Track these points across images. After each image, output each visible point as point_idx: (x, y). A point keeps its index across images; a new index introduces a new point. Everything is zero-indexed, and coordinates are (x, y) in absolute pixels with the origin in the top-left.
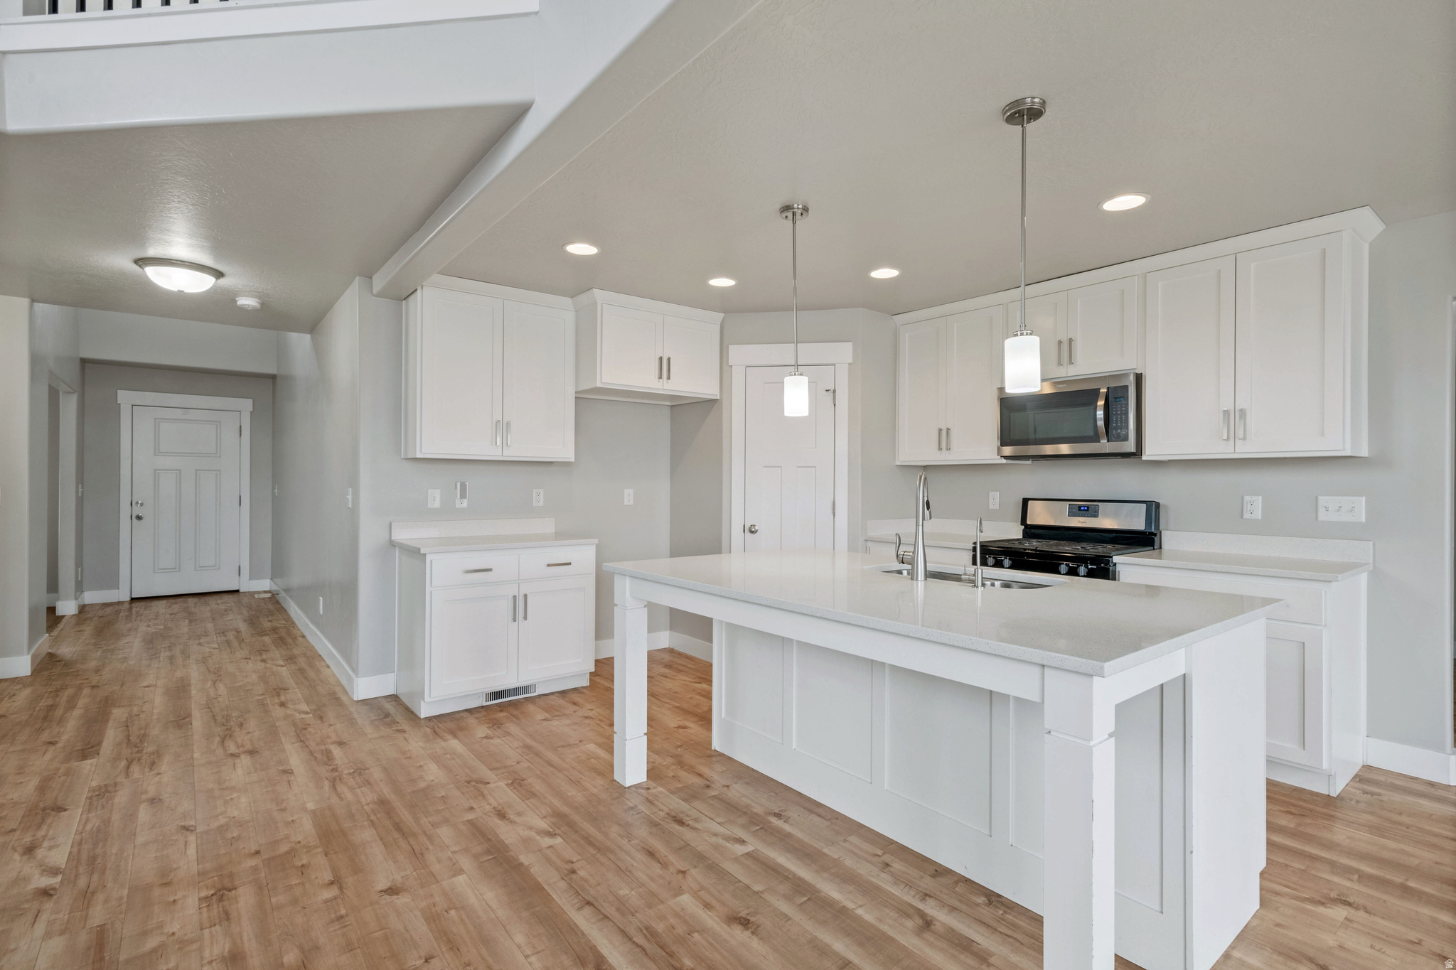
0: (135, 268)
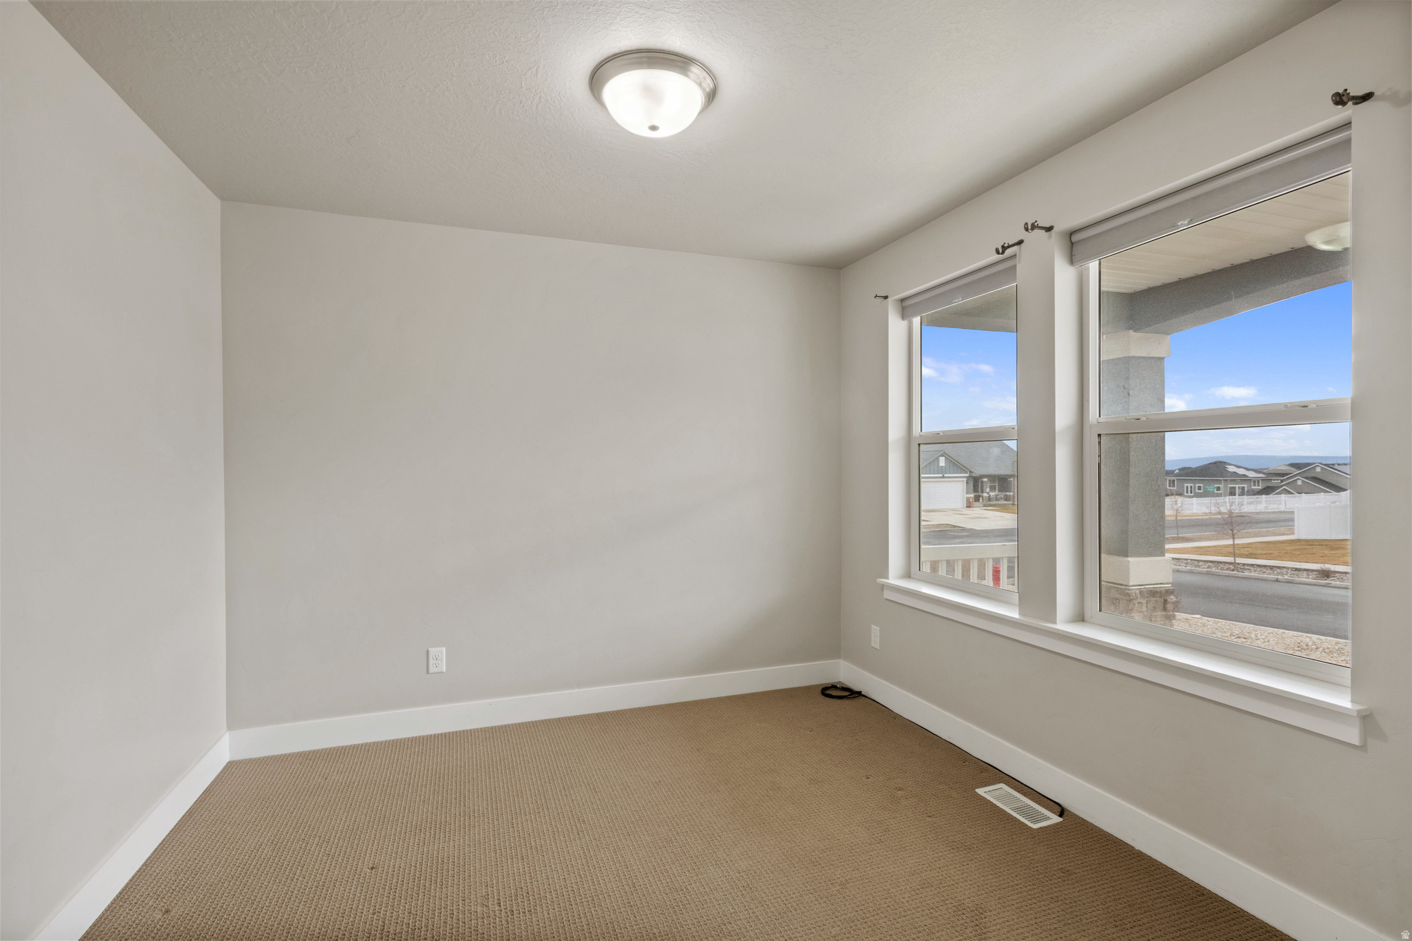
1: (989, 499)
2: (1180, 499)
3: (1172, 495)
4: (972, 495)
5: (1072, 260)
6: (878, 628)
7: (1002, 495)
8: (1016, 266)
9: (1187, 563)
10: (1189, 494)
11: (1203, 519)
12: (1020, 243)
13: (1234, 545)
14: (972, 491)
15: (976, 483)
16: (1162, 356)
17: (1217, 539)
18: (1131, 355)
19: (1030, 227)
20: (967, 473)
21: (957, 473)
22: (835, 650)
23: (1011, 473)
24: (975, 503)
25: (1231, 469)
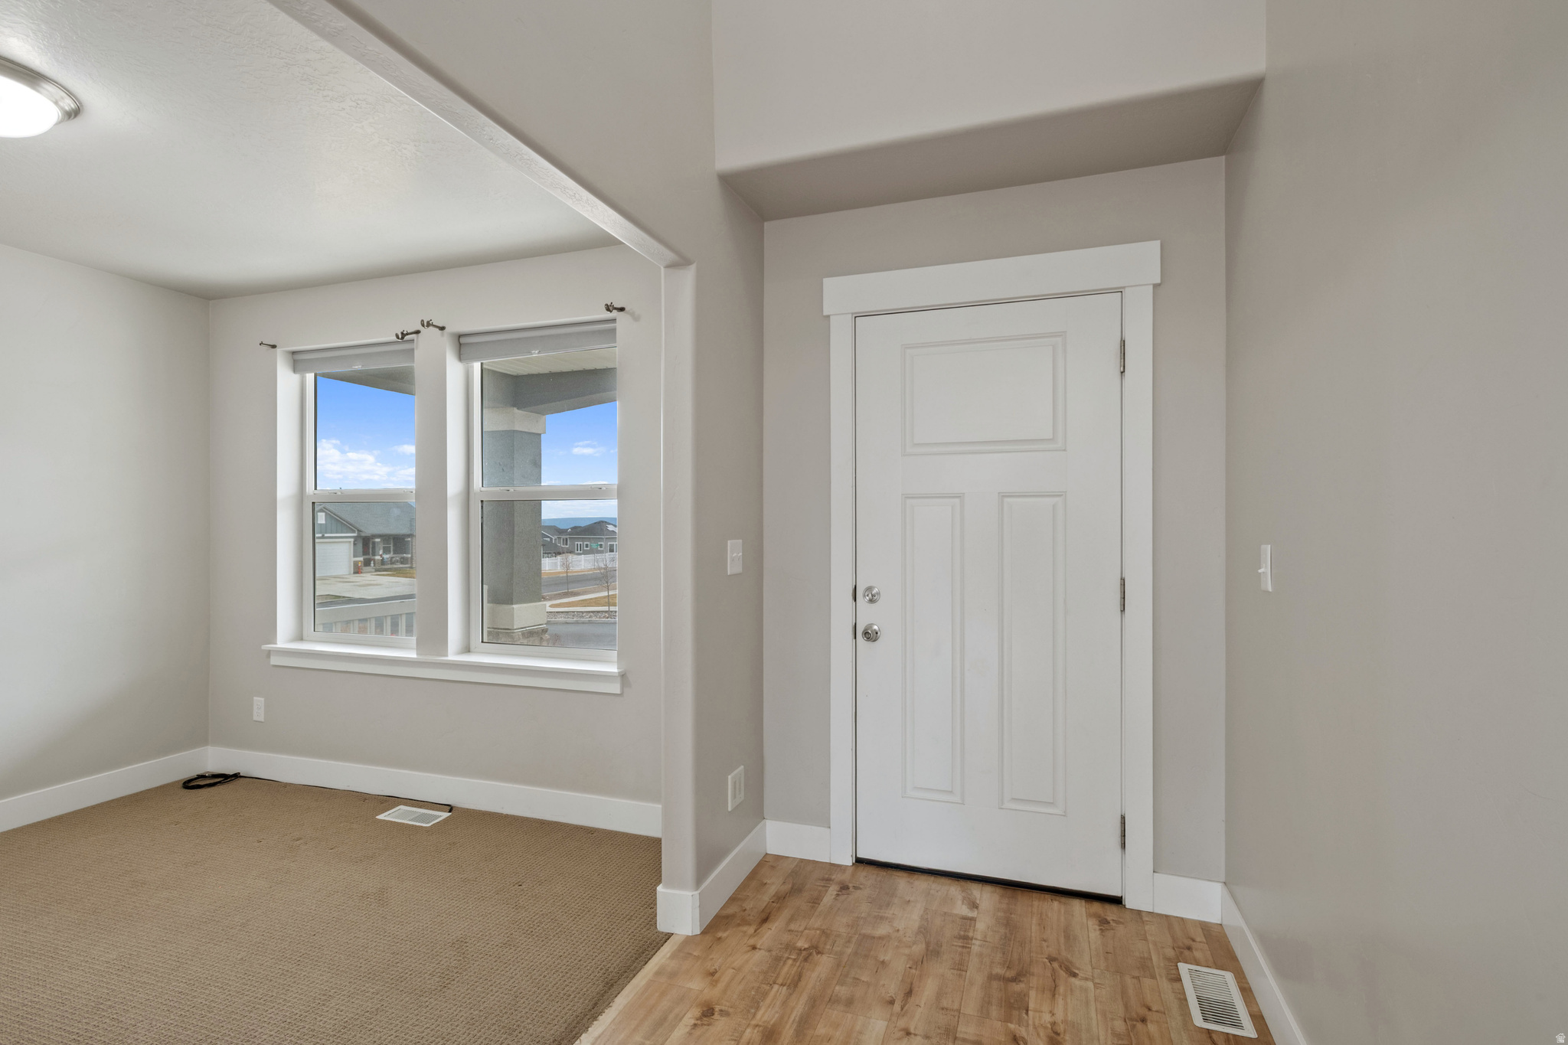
1: (383, 562)
2: (570, 556)
3: (564, 553)
4: (361, 559)
5: (460, 357)
6: (263, 699)
7: (398, 557)
8: (413, 350)
9: (573, 616)
10: (579, 551)
11: (589, 574)
12: (418, 332)
13: (608, 596)
14: (361, 553)
15: (365, 544)
16: (539, 432)
17: (598, 592)
18: (515, 429)
19: (425, 324)
20: (353, 532)
21: (342, 533)
22: (199, 738)
23: (409, 533)
24: (364, 568)
25: (611, 528)
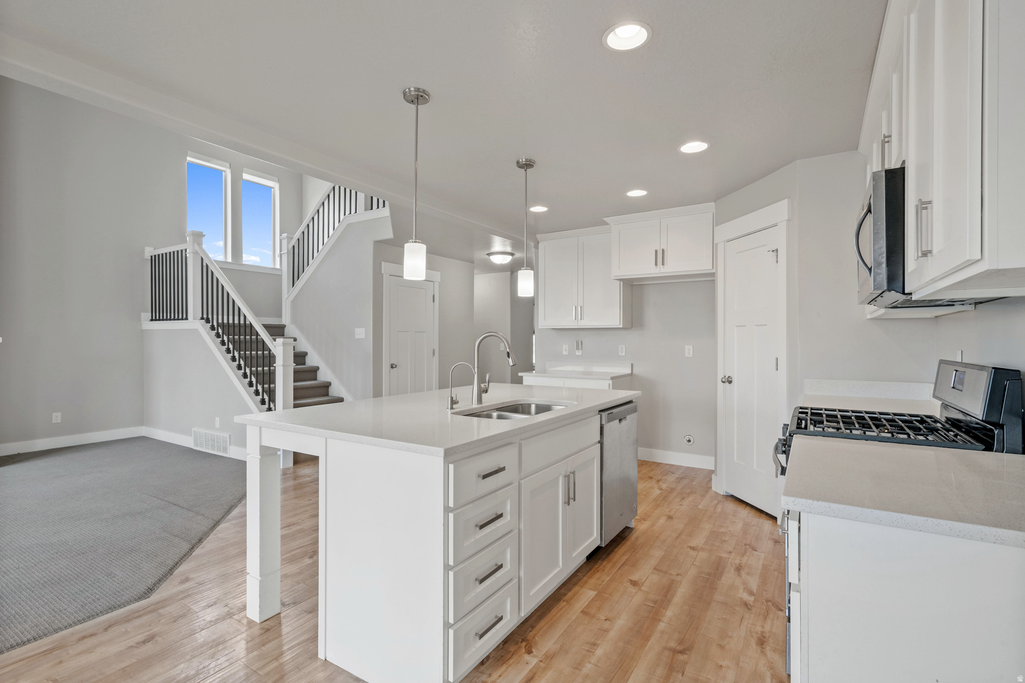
0: (487, 256)
